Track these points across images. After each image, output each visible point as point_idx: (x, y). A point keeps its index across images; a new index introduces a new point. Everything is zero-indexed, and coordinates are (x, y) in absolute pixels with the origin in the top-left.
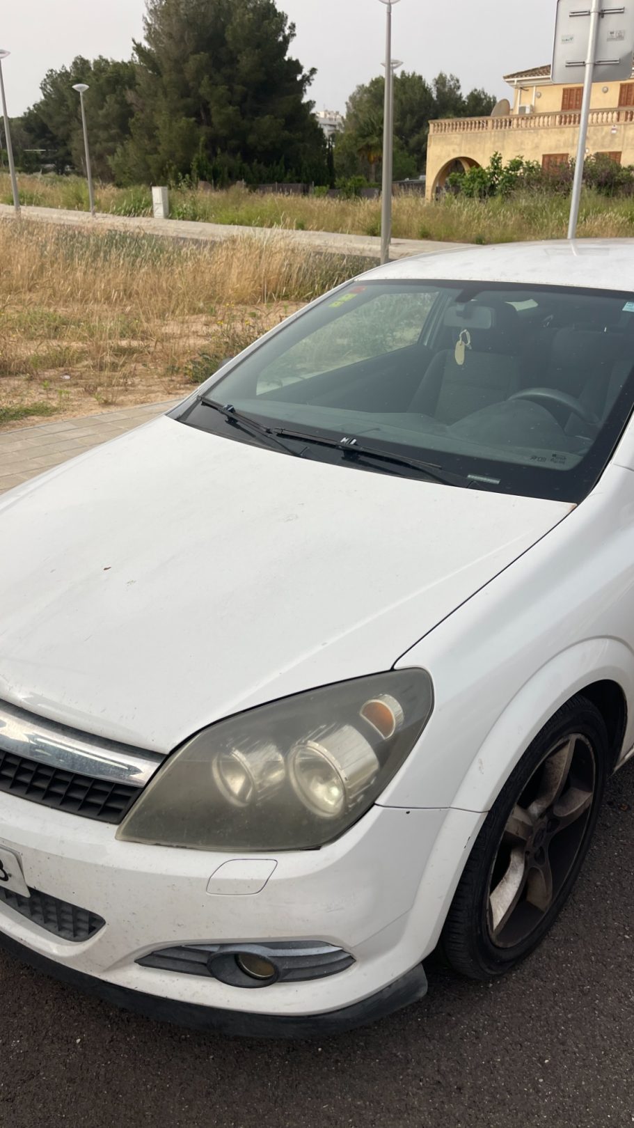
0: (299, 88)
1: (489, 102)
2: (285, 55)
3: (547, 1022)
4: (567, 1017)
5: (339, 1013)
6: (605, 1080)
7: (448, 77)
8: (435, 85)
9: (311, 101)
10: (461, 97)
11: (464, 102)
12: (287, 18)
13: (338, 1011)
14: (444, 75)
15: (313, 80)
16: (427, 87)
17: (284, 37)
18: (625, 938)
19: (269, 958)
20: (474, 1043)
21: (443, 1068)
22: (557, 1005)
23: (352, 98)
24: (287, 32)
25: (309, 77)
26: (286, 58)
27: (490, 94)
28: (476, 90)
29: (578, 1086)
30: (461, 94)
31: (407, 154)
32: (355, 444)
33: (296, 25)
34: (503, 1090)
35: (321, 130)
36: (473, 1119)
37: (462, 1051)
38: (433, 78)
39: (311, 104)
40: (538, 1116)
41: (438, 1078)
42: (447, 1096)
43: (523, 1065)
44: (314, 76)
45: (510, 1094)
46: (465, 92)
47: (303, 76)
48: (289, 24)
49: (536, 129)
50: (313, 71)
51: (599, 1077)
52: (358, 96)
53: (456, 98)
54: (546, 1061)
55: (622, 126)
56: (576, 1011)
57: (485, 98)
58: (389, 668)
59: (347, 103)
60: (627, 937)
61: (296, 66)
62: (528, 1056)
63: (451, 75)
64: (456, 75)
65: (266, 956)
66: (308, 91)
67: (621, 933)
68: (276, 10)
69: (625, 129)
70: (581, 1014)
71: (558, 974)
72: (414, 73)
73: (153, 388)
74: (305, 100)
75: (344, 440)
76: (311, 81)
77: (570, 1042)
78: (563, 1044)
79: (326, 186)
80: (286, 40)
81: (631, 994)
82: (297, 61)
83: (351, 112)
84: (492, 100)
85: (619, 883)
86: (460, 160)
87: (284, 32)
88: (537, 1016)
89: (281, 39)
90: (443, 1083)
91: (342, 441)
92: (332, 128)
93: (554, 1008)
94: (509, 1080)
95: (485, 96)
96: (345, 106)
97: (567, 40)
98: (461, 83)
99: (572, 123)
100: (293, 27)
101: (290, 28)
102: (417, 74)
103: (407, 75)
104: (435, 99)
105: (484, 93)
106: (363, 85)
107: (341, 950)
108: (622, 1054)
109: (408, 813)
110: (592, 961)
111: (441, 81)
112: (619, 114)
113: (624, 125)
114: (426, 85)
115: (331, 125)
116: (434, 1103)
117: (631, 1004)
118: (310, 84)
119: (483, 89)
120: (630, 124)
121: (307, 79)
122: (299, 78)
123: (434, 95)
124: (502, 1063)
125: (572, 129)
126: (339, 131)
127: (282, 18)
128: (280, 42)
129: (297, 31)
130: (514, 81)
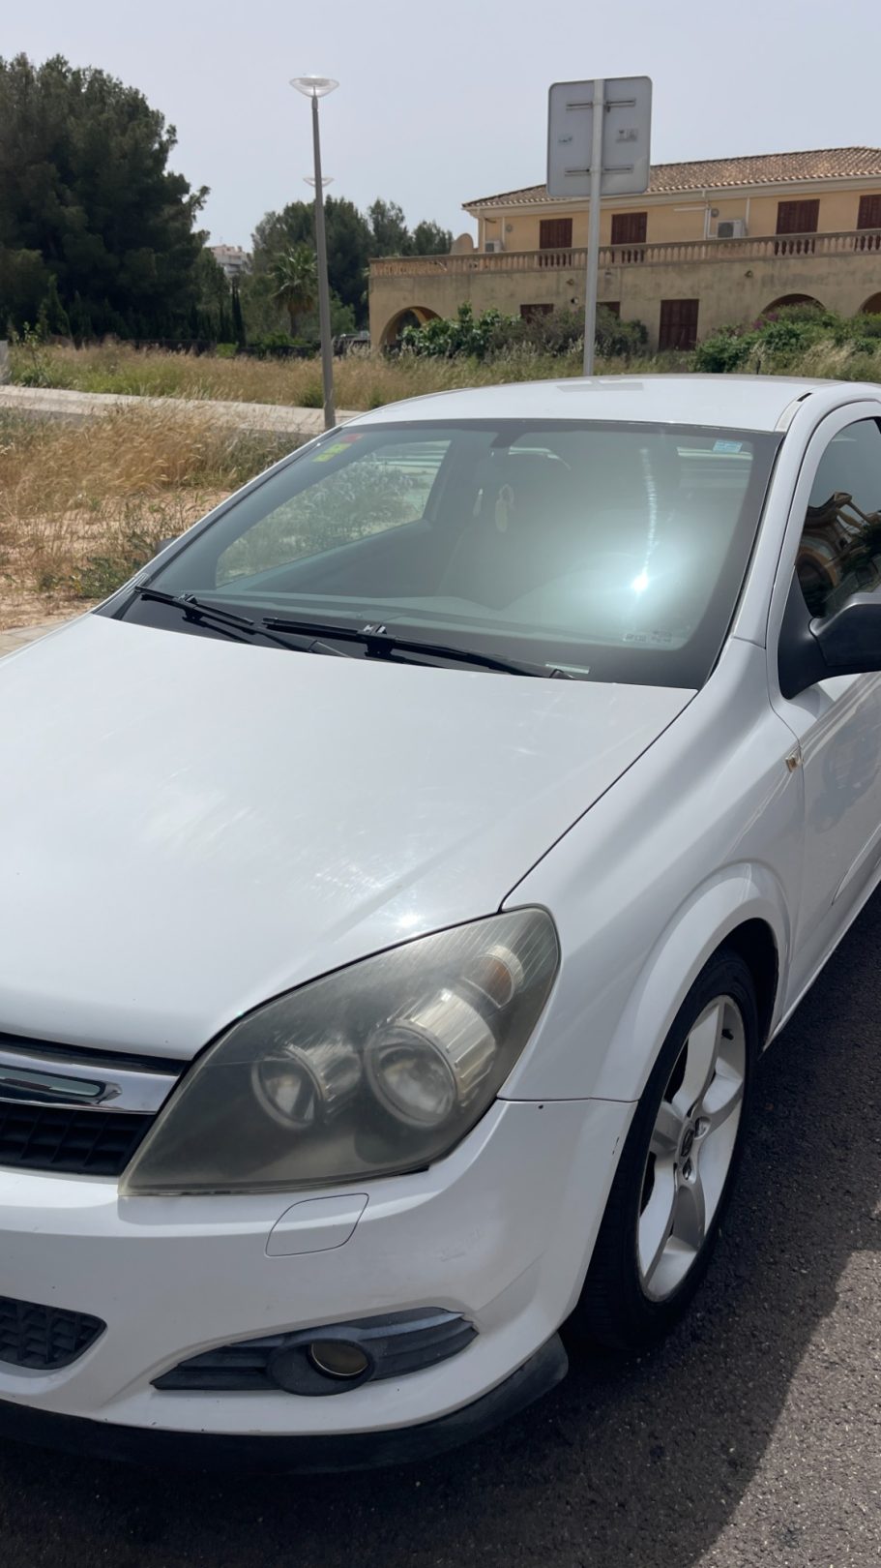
0: (186, 214)
1: (443, 239)
2: (163, 168)
3: (723, 1398)
4: (747, 1387)
5: (457, 1416)
6: (812, 1462)
7: (388, 206)
8: (371, 216)
9: (203, 231)
10: (405, 231)
11: (411, 238)
12: (163, 118)
13: (456, 1412)
14: (381, 203)
15: (205, 202)
16: (361, 218)
17: (161, 144)
18: (801, 1273)
19: (361, 1344)
20: (631, 1441)
21: (595, 1481)
22: (731, 1372)
23: (260, 230)
24: (165, 137)
25: (199, 198)
26: (165, 173)
27: (444, 229)
28: (425, 223)
29: (780, 1476)
30: (405, 228)
31: (340, 304)
32: (384, 632)
33: (177, 128)
34: (682, 1497)
35: (221, 271)
36: (649, 1543)
37: (617, 1453)
38: (368, 206)
39: (203, 236)
40: (735, 1525)
41: (590, 1495)
42: (608, 1518)
43: (702, 1460)
44: (206, 197)
45: (692, 1501)
46: (410, 225)
47: (191, 198)
48: (166, 127)
49: (509, 273)
50: (205, 190)
51: (804, 1460)
52: (268, 227)
53: (400, 233)
54: (732, 1450)
55: (619, 270)
56: (757, 1377)
57: (438, 234)
58: (495, 910)
59: (253, 236)
60: (804, 1271)
61: (180, 185)
62: (706, 1446)
63: (392, 203)
64: (398, 203)
65: (355, 1341)
66: (198, 218)
67: (796, 1268)
68: (147, 108)
69: (622, 273)
70: (764, 1381)
71: (726, 1332)
72: (342, 200)
73: (23, 608)
74: (195, 229)
75: (368, 628)
76: (202, 204)
77: (756, 1419)
78: (748, 1423)
79: (234, 343)
80: (164, 150)
81: (823, 1345)
82: (181, 177)
83: (260, 248)
84: (447, 237)
85: (781, 1203)
86: (414, 311)
87: (160, 137)
88: (708, 1392)
89: (157, 146)
90: (600, 1500)
91: (365, 630)
92: (234, 269)
93: (727, 1377)
94: (686, 1482)
95: (438, 231)
96: (251, 239)
97: (565, 141)
98: (405, 213)
99: (555, 266)
100: (172, 131)
101: (168, 131)
102: (347, 201)
103: (333, 201)
104: (373, 233)
105: (436, 227)
106: (274, 213)
107: (460, 1318)
108: (827, 1424)
109: (541, 1107)
110: (765, 1309)
111: (378, 209)
112: (613, 255)
113: (621, 268)
114: (359, 216)
115: (232, 265)
116: (591, 1531)
117: (826, 1358)
118: (202, 208)
119: (434, 221)
120: (628, 267)
121: (196, 202)
122: (185, 199)
123: (371, 227)
124: (674, 1462)
125: (555, 273)
126: (244, 272)
127: (156, 119)
128: (156, 150)
129: (178, 136)
130: (476, 210)
